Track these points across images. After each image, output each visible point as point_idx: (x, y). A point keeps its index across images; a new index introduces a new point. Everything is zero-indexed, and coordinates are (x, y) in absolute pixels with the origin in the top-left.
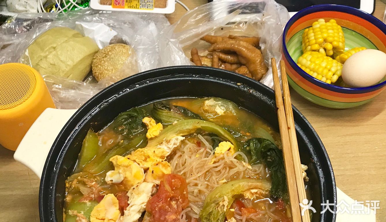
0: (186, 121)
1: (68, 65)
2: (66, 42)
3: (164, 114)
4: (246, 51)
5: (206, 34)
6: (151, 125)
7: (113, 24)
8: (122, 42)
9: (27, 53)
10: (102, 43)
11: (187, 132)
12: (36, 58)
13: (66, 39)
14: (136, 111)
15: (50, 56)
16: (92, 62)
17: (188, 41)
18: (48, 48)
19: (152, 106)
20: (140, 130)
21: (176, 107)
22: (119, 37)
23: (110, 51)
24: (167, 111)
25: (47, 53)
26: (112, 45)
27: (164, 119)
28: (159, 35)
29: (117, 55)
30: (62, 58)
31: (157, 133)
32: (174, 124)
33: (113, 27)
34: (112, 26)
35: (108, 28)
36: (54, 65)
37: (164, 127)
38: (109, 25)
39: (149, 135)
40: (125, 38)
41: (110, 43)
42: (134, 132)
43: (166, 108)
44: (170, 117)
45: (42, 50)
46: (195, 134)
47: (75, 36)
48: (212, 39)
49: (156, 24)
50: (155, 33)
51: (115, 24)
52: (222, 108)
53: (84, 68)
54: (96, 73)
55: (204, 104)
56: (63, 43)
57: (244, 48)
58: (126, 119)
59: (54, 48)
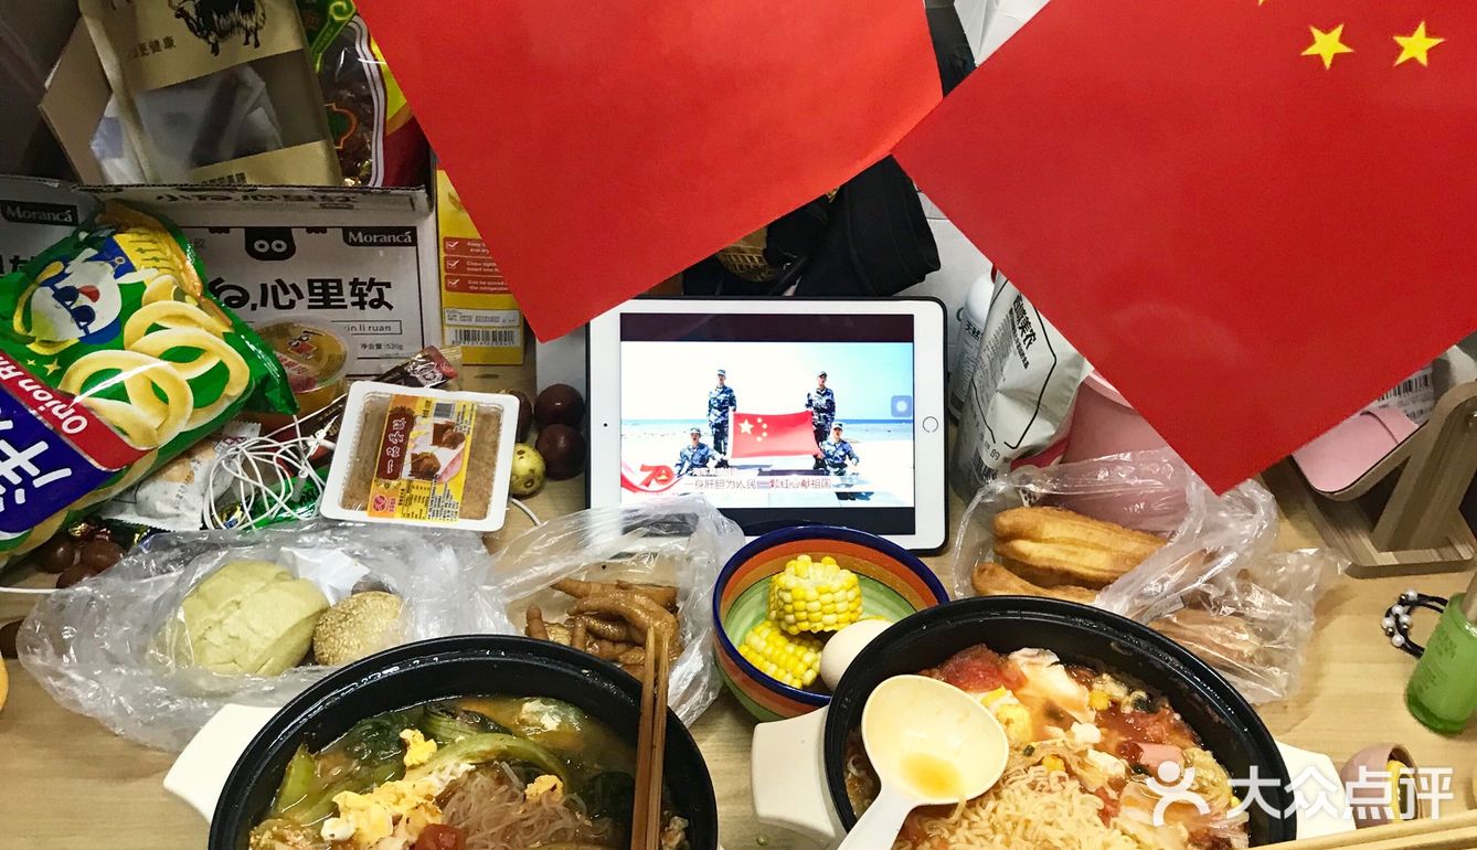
0: (480, 736)
1: (266, 638)
2: (263, 589)
3: (444, 724)
4: (643, 616)
5: (563, 576)
6: (415, 742)
7: (361, 551)
8: (379, 587)
9: (181, 616)
10: (335, 591)
11: (482, 758)
12: (198, 626)
13: (262, 584)
14: (389, 717)
15: (230, 621)
16: (314, 632)
17: (522, 591)
18: (224, 604)
19: (421, 711)
20: (394, 752)
21: (467, 712)
22: (375, 578)
23: (355, 608)
24: (448, 718)
25: (223, 614)
26: (358, 595)
27: (443, 733)
28: (461, 573)
29: (369, 615)
30: (254, 625)
31: (424, 758)
32: (457, 741)
33: (361, 558)
34: (358, 556)
35: (350, 559)
36: (238, 638)
37: (440, 747)
38: (352, 554)
39: (408, 760)
40: (387, 579)
41: (353, 592)
42: (383, 756)
43: (448, 713)
44: (454, 730)
45: (212, 607)
46: (496, 762)
47: (278, 577)
48: (578, 588)
49: (456, 551)
50: (454, 571)
51: (366, 551)
52: (555, 717)
53: (296, 643)
54: (322, 654)
55: (521, 708)
56: (257, 592)
57: (641, 608)
58: (370, 732)
59: (238, 603)
